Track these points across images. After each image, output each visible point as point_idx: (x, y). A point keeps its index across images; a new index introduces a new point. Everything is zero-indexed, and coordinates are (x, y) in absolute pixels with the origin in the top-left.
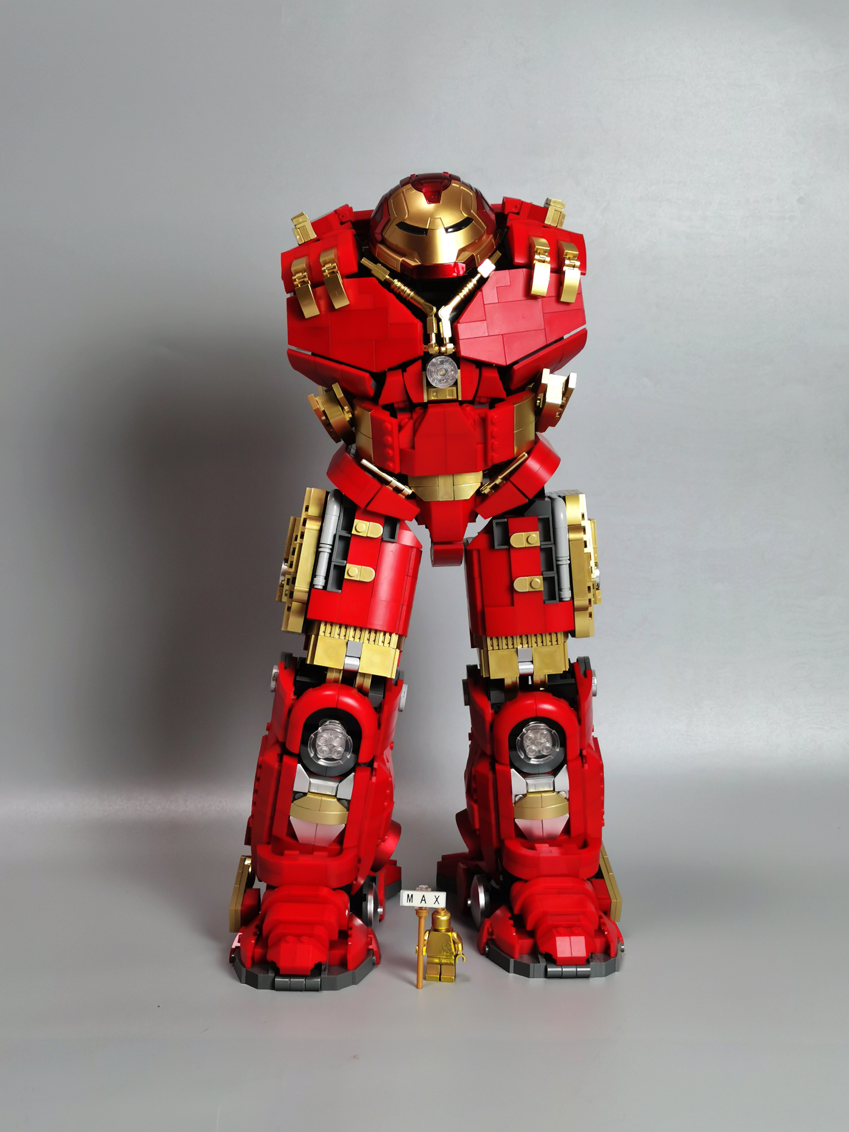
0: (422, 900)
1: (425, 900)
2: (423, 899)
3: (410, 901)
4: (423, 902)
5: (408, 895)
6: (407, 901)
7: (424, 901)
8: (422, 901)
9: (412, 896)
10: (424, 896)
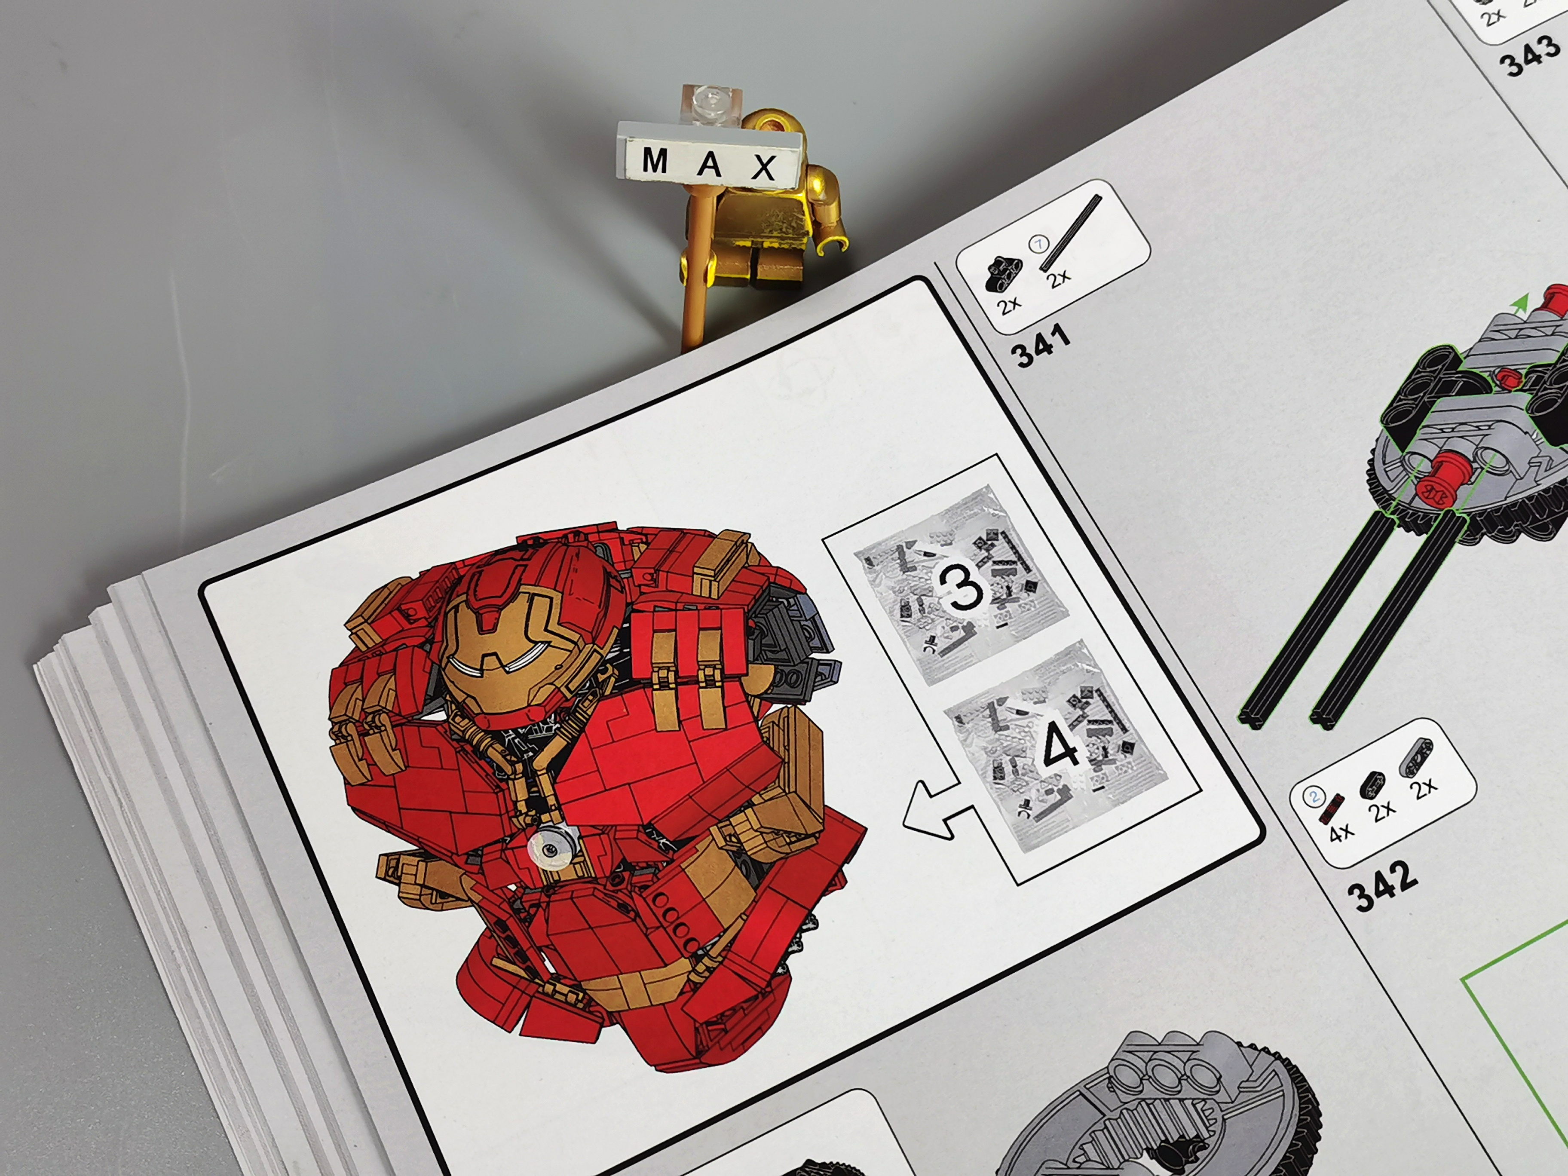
0: (704, 166)
1: (715, 167)
2: (710, 162)
3: (655, 170)
4: (709, 173)
5: (648, 151)
6: (645, 169)
7: (713, 170)
8: (706, 170)
9: (663, 152)
10: (711, 155)
